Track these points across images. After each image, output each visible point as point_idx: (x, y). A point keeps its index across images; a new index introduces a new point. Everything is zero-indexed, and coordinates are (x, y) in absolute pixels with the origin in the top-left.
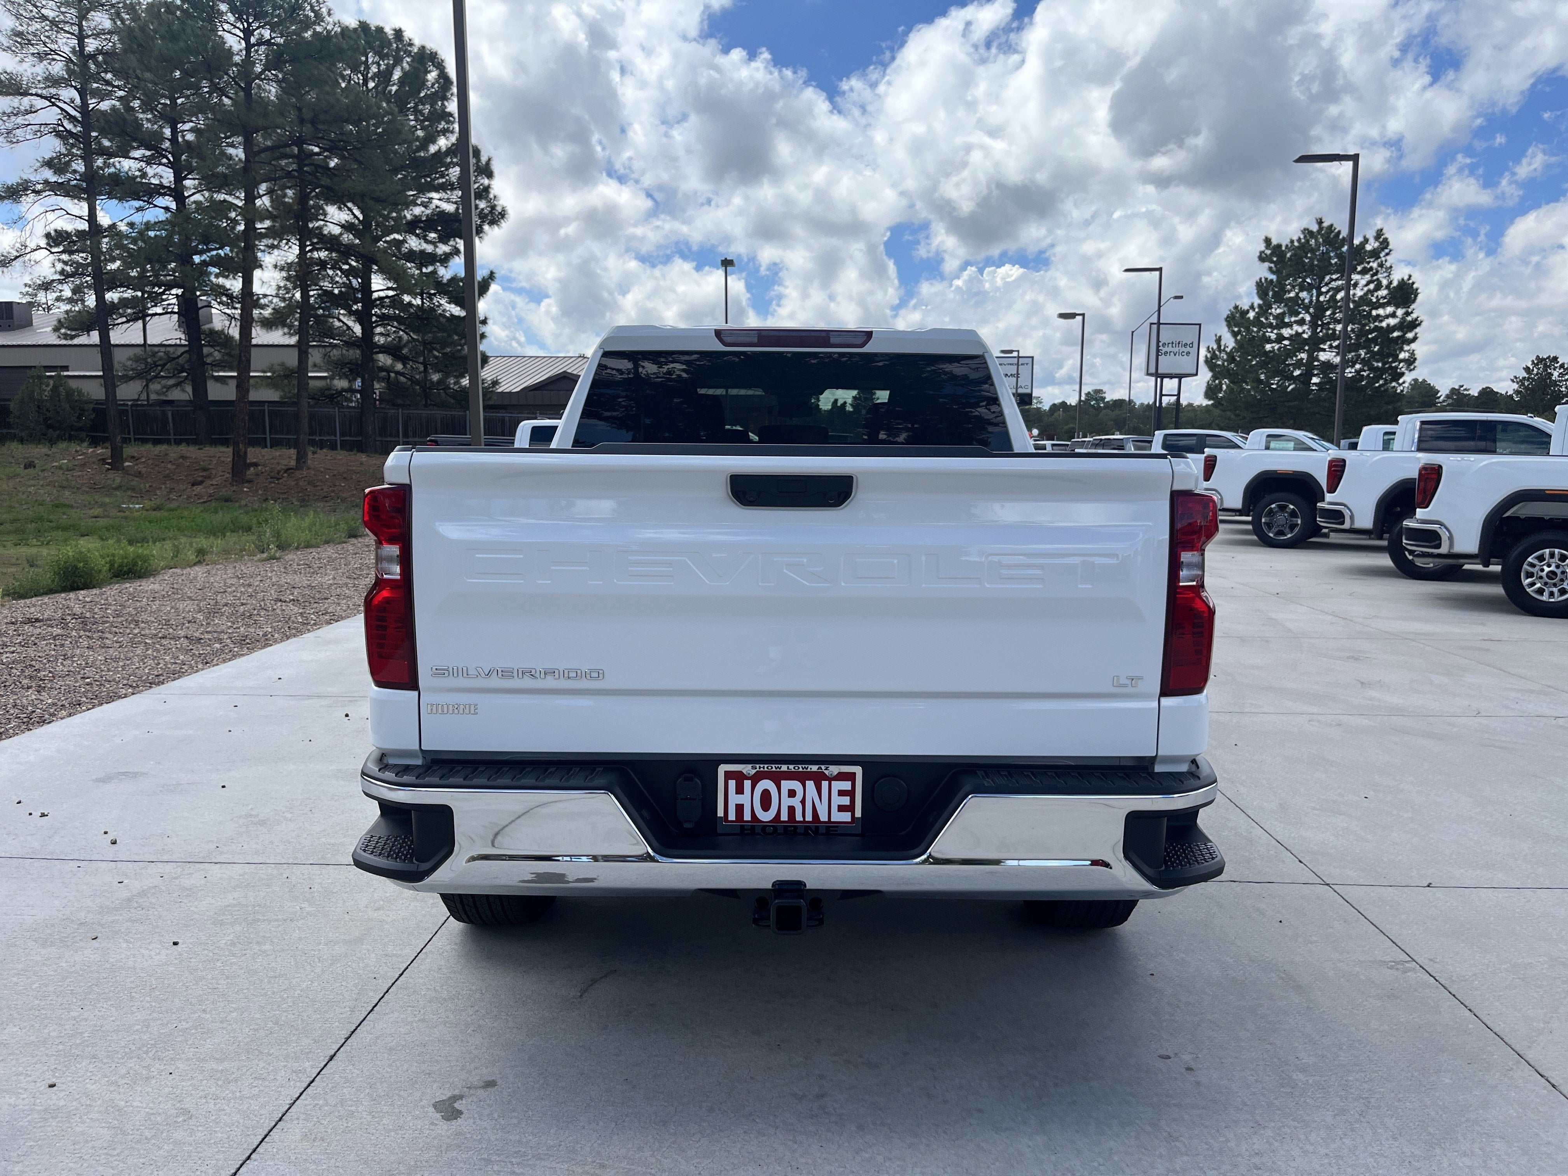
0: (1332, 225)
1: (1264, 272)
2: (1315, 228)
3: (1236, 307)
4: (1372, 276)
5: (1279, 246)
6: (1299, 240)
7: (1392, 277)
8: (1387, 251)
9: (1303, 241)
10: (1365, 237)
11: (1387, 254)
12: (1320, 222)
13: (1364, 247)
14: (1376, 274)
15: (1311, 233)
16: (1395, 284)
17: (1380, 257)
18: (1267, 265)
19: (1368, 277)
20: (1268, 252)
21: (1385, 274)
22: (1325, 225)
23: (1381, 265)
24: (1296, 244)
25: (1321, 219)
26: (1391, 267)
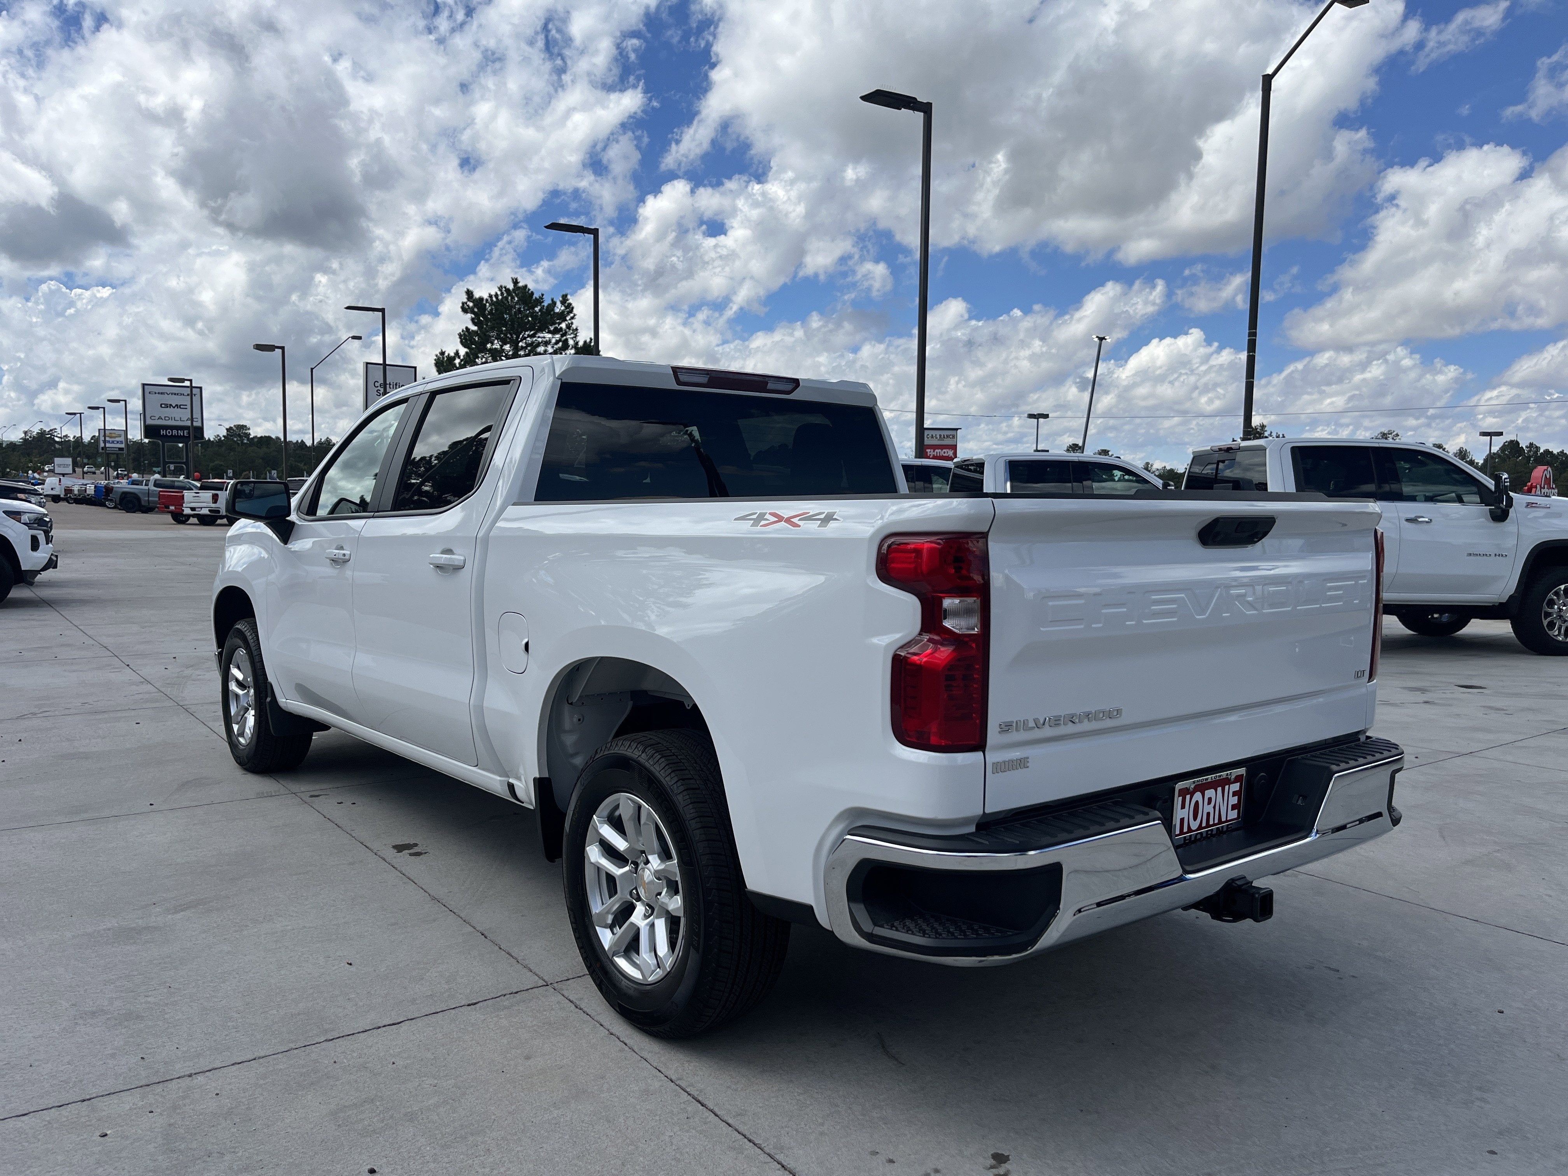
0: (526, 286)
1: (466, 322)
2: (511, 286)
3: (442, 353)
4: (562, 336)
5: (481, 299)
6: (496, 295)
7: (578, 339)
8: (572, 315)
9: (500, 297)
10: (552, 300)
11: (572, 318)
12: (515, 282)
13: (553, 310)
14: (565, 334)
15: (507, 290)
16: (581, 344)
17: (566, 320)
18: (469, 316)
19: (558, 336)
20: (471, 304)
21: (572, 336)
22: (520, 285)
23: (569, 327)
24: (494, 299)
25: (516, 279)
26: (577, 329)
